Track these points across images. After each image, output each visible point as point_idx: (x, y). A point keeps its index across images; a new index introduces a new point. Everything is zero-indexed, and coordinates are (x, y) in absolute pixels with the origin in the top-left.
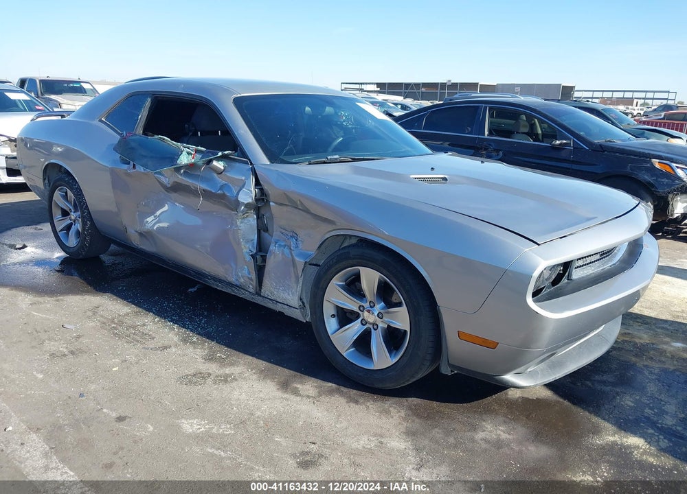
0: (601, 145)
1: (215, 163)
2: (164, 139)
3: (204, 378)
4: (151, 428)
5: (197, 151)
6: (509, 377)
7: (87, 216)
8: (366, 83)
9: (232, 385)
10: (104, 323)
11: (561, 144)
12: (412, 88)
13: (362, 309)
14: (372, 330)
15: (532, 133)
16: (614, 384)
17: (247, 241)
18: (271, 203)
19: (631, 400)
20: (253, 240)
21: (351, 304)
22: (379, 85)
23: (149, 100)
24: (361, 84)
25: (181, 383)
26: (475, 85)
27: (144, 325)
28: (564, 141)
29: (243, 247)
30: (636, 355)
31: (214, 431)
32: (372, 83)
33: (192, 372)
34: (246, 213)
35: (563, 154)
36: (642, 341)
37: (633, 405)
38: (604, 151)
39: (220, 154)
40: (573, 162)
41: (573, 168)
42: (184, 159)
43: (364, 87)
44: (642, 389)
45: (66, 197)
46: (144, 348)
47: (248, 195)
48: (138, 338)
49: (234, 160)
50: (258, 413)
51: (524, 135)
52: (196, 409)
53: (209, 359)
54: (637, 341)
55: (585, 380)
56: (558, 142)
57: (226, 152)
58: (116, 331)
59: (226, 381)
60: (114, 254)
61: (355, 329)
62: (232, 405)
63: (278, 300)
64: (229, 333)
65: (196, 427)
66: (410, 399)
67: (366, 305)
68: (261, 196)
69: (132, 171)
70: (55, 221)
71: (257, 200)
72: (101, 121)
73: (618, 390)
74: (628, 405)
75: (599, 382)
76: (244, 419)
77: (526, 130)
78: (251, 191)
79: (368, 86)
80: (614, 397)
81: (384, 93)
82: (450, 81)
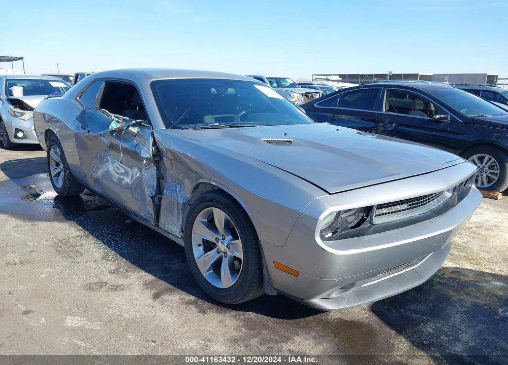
0: (472, 119)
1: (131, 128)
2: (105, 112)
3: (101, 286)
4: (43, 320)
5: (124, 120)
6: (317, 301)
7: (67, 167)
8: (332, 75)
9: (118, 293)
10: (55, 243)
11: (440, 118)
12: (366, 78)
13: (217, 240)
14: (224, 257)
15: (426, 110)
16: (424, 314)
17: (149, 187)
18: (164, 158)
19: (433, 327)
20: (153, 185)
21: (211, 237)
22: (341, 76)
23: (104, 83)
24: (328, 75)
25: (83, 289)
26: (417, 75)
27: (82, 245)
28: (443, 116)
29: (146, 190)
30: (456, 291)
31: (87, 326)
32: (336, 75)
33: (96, 281)
34: (149, 165)
35: (441, 126)
36: (466, 279)
37: (432, 331)
38: (475, 124)
39: (134, 122)
40: (449, 132)
41: (449, 137)
42: (114, 126)
43: (330, 77)
44: (447, 318)
45: (56, 153)
46: (72, 262)
47: (147, 152)
48: (72, 254)
49: (143, 126)
50: (126, 315)
51: (421, 112)
52: (83, 309)
53: (113, 273)
54: (462, 278)
55: (401, 308)
56: (438, 116)
57: (138, 121)
58: (59, 249)
59: (115, 290)
60: (87, 194)
61: (213, 255)
62: (110, 307)
63: (169, 231)
64: (137, 254)
65: (75, 322)
66: (248, 313)
67: (220, 238)
68: (157, 153)
69: (88, 134)
70: (51, 169)
71: (154, 155)
72: (76, 99)
73: (425, 318)
74: (427, 331)
75: (411, 310)
76: (113, 319)
77: (422, 108)
78: (149, 149)
79: (333, 76)
80: (419, 324)
81: (345, 82)
82: (391, 72)
